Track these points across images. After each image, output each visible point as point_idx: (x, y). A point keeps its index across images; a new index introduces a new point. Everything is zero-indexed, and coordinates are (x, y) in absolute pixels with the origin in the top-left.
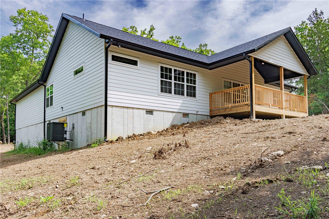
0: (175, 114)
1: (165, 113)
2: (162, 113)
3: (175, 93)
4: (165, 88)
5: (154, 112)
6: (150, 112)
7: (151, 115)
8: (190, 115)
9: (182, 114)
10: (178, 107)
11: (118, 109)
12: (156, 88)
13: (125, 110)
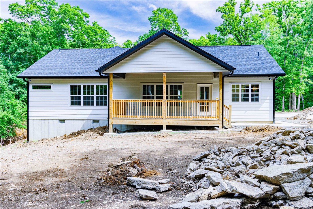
0: (85, 121)
1: (75, 121)
2: (73, 121)
3: (85, 104)
4: (75, 102)
5: (66, 121)
6: (62, 121)
7: (63, 123)
8: (100, 121)
9: (92, 121)
10: (88, 116)
11: (38, 121)
12: (67, 103)
13: (43, 121)
